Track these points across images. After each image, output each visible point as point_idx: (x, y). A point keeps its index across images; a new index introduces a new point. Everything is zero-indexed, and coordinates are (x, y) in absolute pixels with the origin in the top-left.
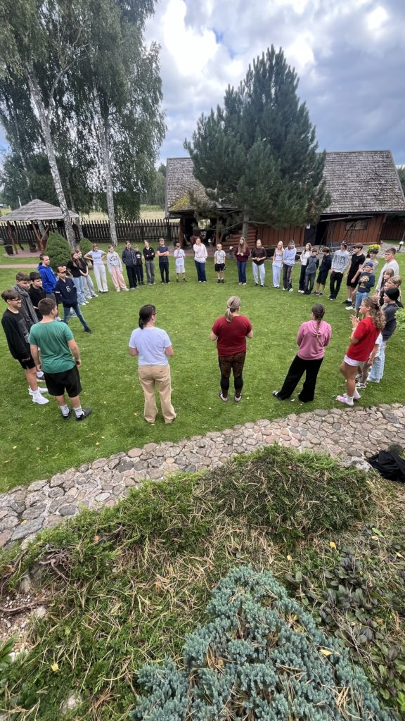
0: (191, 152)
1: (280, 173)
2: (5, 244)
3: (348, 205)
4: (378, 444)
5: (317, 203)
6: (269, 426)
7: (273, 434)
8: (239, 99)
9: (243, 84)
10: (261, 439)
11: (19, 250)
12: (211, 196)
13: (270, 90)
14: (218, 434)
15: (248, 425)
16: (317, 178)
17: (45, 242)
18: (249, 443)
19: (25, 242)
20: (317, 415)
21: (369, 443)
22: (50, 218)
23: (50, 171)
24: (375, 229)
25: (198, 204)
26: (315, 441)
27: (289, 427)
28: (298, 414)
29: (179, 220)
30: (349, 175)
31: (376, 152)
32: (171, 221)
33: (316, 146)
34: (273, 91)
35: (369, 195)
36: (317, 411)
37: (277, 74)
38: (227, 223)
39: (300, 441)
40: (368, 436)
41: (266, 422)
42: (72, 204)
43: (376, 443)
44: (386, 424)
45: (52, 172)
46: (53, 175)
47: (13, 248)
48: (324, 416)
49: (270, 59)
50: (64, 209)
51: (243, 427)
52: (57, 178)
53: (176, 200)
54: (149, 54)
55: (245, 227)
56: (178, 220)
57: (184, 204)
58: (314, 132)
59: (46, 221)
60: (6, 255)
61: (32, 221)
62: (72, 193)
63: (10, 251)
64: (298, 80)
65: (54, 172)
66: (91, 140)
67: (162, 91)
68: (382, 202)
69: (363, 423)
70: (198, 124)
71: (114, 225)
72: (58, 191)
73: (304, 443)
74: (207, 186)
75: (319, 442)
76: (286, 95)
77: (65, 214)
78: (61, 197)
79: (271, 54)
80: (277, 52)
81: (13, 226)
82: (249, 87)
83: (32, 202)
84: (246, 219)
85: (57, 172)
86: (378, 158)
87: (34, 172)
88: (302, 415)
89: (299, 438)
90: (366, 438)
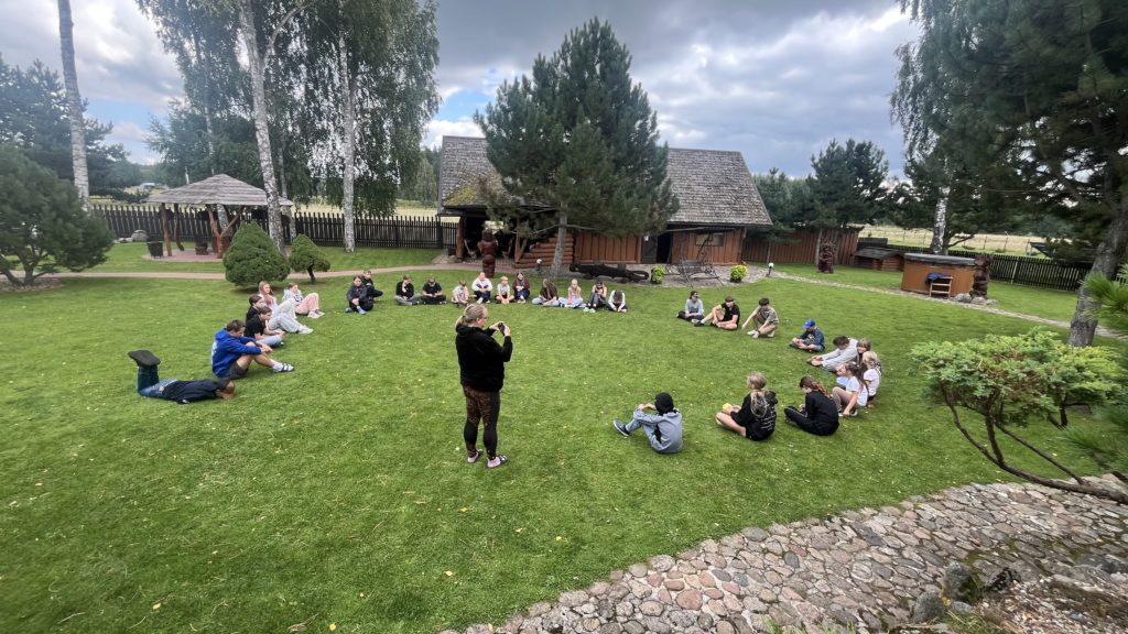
0: (484, 128)
1: (614, 165)
2: (148, 240)
3: (696, 212)
4: (874, 591)
5: (661, 208)
6: (675, 568)
7: (687, 587)
8: (554, 73)
9: (558, 55)
10: (667, 599)
11: (175, 251)
12: (510, 188)
13: (594, 66)
14: (581, 595)
15: (635, 569)
16: (659, 176)
17: (227, 240)
18: (650, 612)
19: (187, 239)
20: (750, 539)
21: (858, 590)
22: (243, 203)
23: (255, 135)
24: (733, 247)
25: (493, 197)
26: (768, 596)
27: (712, 568)
28: (717, 539)
29: (459, 218)
30: (694, 177)
31: (723, 153)
32: (444, 219)
33: (657, 137)
34: (598, 67)
35: (723, 203)
36: (748, 532)
37: (604, 48)
38: (536, 226)
39: (740, 597)
40: (850, 577)
41: (667, 561)
42: (284, 186)
43: (870, 591)
44: (868, 549)
45: (258, 136)
46: (260, 140)
47: (164, 248)
48: (764, 540)
49: (593, 31)
50: (270, 191)
51: (628, 576)
52: (266, 146)
53: (456, 190)
54: (424, 12)
55: (561, 234)
56: (456, 220)
57: (469, 196)
58: (654, 118)
59: (233, 207)
60: (148, 256)
61: (207, 205)
62: (286, 170)
63: (156, 251)
64: (630, 59)
65: (262, 137)
66: (326, 103)
67: (439, 55)
68: (739, 213)
69: (830, 549)
70: (499, 93)
71: (351, 221)
72: (263, 164)
73: (748, 601)
74: (505, 174)
75: (774, 597)
76: (617, 72)
77: (272, 197)
78: (268, 173)
79: (594, 27)
80: (602, 25)
81: (169, 211)
82: (565, 60)
83: (215, 178)
84: (563, 221)
85: (267, 137)
86: (726, 160)
87: (226, 137)
88: (725, 540)
89: (736, 592)
90: (849, 580)
